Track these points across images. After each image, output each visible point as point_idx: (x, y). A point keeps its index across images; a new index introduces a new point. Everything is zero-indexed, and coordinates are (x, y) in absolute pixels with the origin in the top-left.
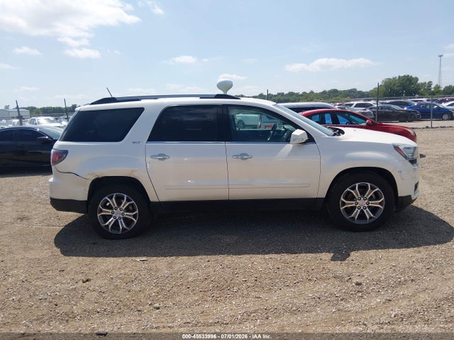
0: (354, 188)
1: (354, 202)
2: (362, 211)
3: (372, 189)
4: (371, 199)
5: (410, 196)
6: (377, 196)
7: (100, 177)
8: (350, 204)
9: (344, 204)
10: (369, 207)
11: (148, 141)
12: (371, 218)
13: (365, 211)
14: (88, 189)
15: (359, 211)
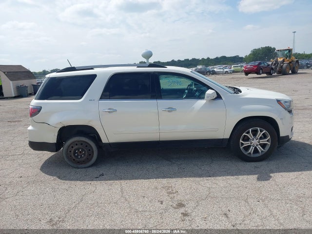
0: (248, 133)
1: (249, 142)
2: (256, 148)
3: (261, 131)
4: (261, 138)
5: (288, 136)
6: (265, 136)
7: (66, 125)
8: (246, 144)
9: (242, 144)
10: (260, 144)
11: (100, 99)
12: (262, 151)
13: (257, 147)
14: (56, 134)
15: (254, 148)
